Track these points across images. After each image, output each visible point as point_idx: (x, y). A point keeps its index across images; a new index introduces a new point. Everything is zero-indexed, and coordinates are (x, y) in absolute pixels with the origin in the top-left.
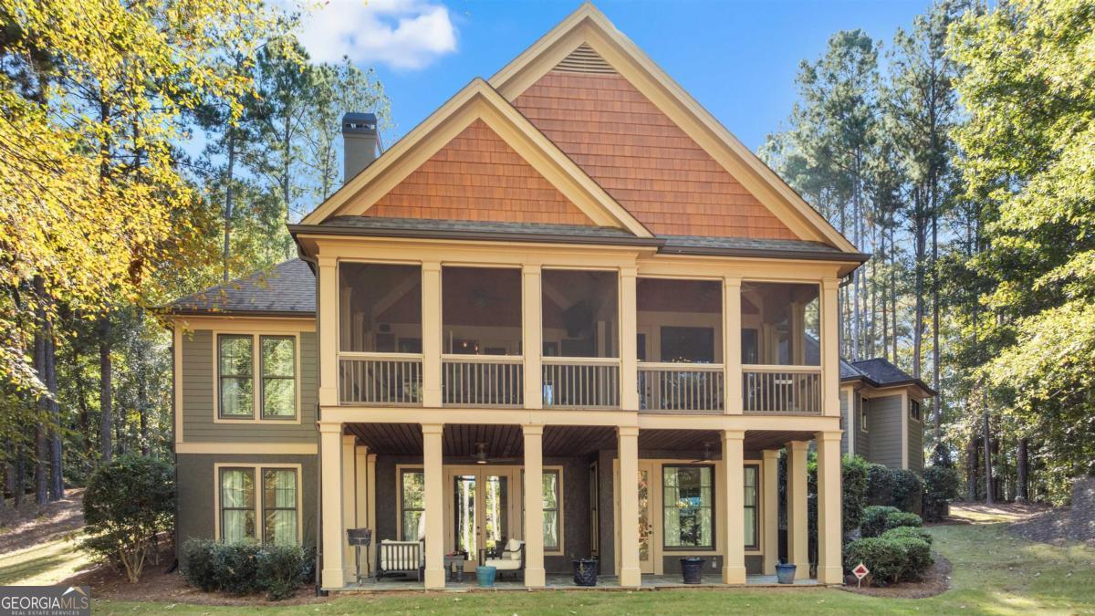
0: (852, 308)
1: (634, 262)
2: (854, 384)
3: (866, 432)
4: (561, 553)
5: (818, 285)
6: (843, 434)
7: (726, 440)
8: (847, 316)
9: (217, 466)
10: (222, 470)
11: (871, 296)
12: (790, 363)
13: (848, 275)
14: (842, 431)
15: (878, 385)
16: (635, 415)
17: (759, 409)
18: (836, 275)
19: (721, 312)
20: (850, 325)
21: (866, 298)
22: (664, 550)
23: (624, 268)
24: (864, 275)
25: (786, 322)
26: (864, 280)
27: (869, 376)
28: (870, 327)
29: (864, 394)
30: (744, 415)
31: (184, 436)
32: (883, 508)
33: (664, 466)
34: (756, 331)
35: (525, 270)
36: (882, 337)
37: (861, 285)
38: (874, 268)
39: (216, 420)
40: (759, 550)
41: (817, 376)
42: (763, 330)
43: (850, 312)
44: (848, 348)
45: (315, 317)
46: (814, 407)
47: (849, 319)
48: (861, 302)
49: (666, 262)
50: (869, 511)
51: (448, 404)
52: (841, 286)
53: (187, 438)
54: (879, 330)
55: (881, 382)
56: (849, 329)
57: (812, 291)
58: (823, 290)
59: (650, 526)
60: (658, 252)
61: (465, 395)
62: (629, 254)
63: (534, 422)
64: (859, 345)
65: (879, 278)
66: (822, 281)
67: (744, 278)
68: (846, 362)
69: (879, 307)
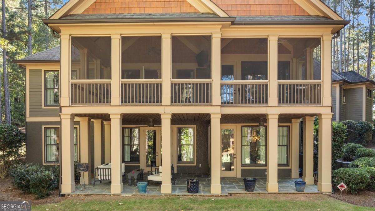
0: (339, 49)
1: (219, 30)
2: (339, 83)
3: (345, 104)
4: (195, 164)
5: (320, 38)
6: (333, 115)
7: (268, 119)
8: (337, 52)
9: (43, 127)
10: (46, 129)
11: (347, 44)
12: (306, 79)
13: (337, 33)
14: (333, 113)
15: (351, 83)
16: (219, 107)
17: (287, 102)
18: (330, 33)
19: (267, 53)
20: (338, 56)
21: (345, 45)
22: (241, 166)
23: (214, 33)
24: (345, 36)
25: (304, 57)
26: (345, 37)
27: (346, 79)
28: (347, 56)
29: (344, 87)
30: (278, 106)
31: (30, 114)
32: (353, 144)
33: (242, 127)
34: (289, 62)
35: (163, 36)
36: (352, 60)
37: (343, 39)
38: (349, 32)
39: (43, 107)
40: (289, 166)
41: (319, 85)
42: (293, 62)
43: (338, 51)
44: (337, 64)
45: (59, 62)
46: (317, 101)
47: (338, 53)
48: (343, 46)
49: (236, 30)
50: (346, 147)
51: (124, 104)
52: (333, 38)
53: (31, 115)
54: (351, 57)
55: (353, 81)
56: (338, 57)
57: (317, 42)
58: (323, 40)
59: (235, 155)
60: (232, 25)
61: (136, 98)
62: (217, 26)
63: (167, 112)
64: (342, 64)
65: (351, 36)
66: (322, 36)
67: (279, 36)
68: (336, 73)
69: (351, 48)
